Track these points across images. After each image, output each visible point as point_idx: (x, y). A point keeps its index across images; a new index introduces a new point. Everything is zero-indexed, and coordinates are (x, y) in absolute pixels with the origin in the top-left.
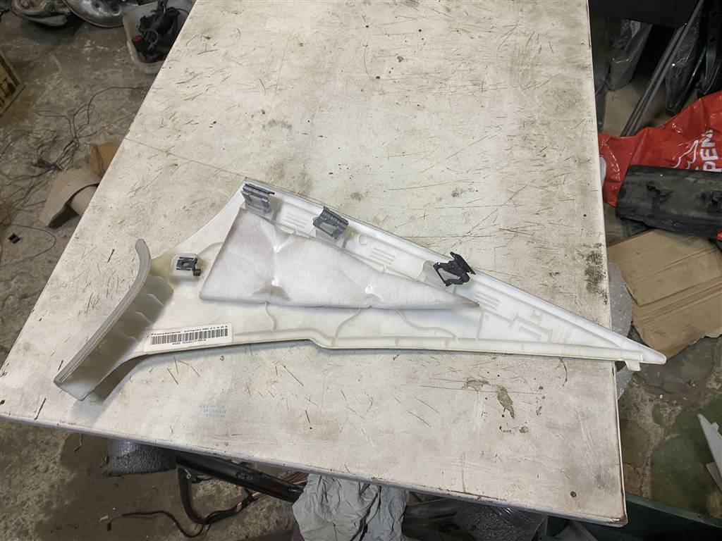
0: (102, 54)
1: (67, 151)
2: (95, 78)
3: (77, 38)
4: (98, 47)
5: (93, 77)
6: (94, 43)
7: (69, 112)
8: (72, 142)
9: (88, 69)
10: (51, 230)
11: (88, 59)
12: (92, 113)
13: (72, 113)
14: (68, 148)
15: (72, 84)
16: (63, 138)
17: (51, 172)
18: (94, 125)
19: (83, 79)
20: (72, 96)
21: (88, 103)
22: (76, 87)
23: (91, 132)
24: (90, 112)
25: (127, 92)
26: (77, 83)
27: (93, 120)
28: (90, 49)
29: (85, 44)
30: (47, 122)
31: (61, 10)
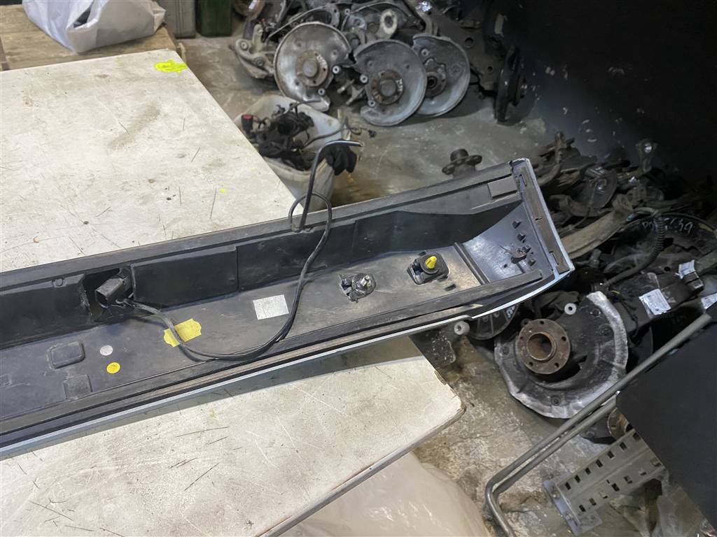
31: (267, 68)
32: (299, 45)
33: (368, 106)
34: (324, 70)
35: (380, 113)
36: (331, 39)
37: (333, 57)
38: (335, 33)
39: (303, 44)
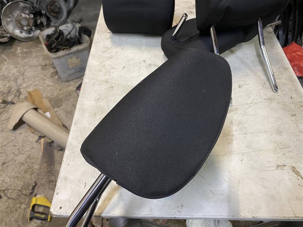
0: (26, 52)
1: (16, 95)
2: (24, 63)
3: (13, 47)
4: (24, 50)
5: (23, 62)
6: (22, 48)
7: (14, 78)
8: (18, 91)
9: (21, 59)
10: (13, 131)
11: (20, 55)
12: (25, 78)
13: (16, 79)
14: (16, 94)
15: (14, 66)
16: (13, 90)
17: (9, 105)
18: (27, 82)
19: (19, 64)
20: (15, 71)
21: (22, 73)
22: (16, 67)
23: (26, 86)
24: (24, 77)
25: (40, 67)
26: (16, 66)
27: (26, 80)
28: (20, 51)
29: (18, 48)
30: (4, 84)
31: (6, 35)
32: (10, 17)
33: (52, 21)
34: (29, 18)
35: (58, 21)
36: (20, 6)
37: (27, 12)
38: (20, 3)
39: (11, 16)
